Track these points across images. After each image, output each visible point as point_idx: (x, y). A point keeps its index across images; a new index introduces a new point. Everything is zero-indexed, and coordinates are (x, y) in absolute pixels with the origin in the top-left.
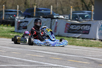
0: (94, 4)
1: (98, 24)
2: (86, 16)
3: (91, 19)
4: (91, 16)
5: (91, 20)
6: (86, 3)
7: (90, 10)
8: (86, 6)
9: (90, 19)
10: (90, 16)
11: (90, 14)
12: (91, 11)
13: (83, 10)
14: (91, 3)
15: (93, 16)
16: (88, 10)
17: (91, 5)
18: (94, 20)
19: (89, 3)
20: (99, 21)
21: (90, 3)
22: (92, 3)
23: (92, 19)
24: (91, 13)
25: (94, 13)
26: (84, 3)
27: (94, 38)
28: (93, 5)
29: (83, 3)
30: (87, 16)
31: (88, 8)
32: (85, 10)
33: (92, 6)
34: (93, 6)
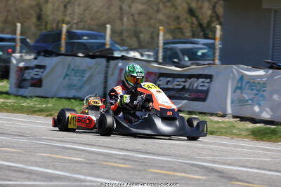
0: (222, 20)
1: (231, 75)
2: (199, 54)
3: (214, 60)
4: (214, 54)
5: (214, 64)
6: (200, 17)
7: (210, 36)
8: (201, 25)
9: (211, 62)
10: (210, 53)
11: (212, 47)
12: (214, 38)
13: (194, 36)
14: (214, 19)
15: (217, 54)
16: (206, 37)
17: (213, 25)
18: (222, 64)
19: (209, 19)
20: (234, 66)
21: (211, 17)
22: (218, 18)
23: (217, 62)
24: (214, 44)
25: (220, 46)
26: (197, 17)
27: (220, 113)
28: (220, 24)
29: (194, 19)
30: (203, 54)
31: (206, 32)
32: (198, 38)
33: (215, 27)
34: (218, 27)
